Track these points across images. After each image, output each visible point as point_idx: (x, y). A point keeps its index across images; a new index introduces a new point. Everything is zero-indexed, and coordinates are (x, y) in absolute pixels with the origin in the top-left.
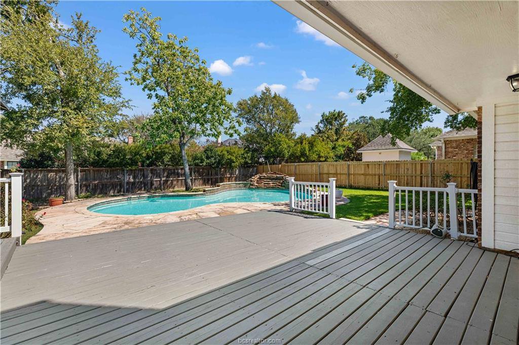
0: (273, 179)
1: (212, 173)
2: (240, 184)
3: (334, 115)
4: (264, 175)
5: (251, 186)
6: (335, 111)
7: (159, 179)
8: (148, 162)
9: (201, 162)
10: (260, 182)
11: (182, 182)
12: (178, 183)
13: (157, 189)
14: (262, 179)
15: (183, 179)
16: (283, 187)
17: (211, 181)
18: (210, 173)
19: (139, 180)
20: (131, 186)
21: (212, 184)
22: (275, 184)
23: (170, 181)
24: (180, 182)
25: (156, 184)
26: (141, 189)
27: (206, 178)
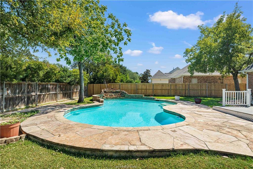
0: (114, 92)
10: (107, 94)
11: (50, 96)
12: (48, 97)
13: (32, 104)
14: (106, 93)
15: (51, 94)
16: (122, 97)
17: (67, 95)
18: (67, 89)
19: (17, 96)
20: (8, 102)
21: (67, 97)
22: (116, 95)
23: (42, 96)
24: (49, 95)
25: (31, 99)
26: (18, 105)
27: (64, 92)
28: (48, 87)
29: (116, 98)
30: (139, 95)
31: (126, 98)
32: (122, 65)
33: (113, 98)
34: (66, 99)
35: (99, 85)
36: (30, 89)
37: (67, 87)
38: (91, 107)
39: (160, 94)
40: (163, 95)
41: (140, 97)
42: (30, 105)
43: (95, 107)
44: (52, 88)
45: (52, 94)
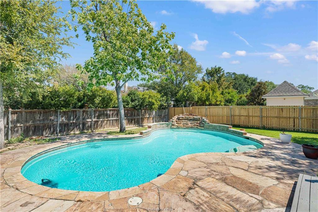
0: (191, 120)
1: (134, 114)
2: (163, 124)
3: (216, 70)
4: (181, 116)
5: (172, 126)
6: (216, 67)
7: (91, 120)
8: (80, 104)
9: (127, 105)
10: (179, 122)
11: (110, 122)
12: (107, 123)
13: (88, 130)
14: (181, 120)
15: (111, 120)
16: (201, 127)
17: (134, 121)
18: (133, 114)
19: (71, 122)
20: (63, 127)
21: (135, 123)
22: (193, 124)
23: (100, 122)
24: (108, 122)
25: (87, 125)
26: (74, 130)
27: (130, 118)
28: (107, 113)
29: (192, 128)
30: (224, 126)
31: (207, 128)
32: (247, 76)
33: (188, 128)
34: (133, 126)
35: (180, 109)
36: (85, 116)
37: (133, 113)
38: (118, 140)
39: (274, 126)
40: (281, 127)
41: (225, 130)
42: (86, 131)
43: (125, 139)
44: (113, 114)
45: (113, 120)
